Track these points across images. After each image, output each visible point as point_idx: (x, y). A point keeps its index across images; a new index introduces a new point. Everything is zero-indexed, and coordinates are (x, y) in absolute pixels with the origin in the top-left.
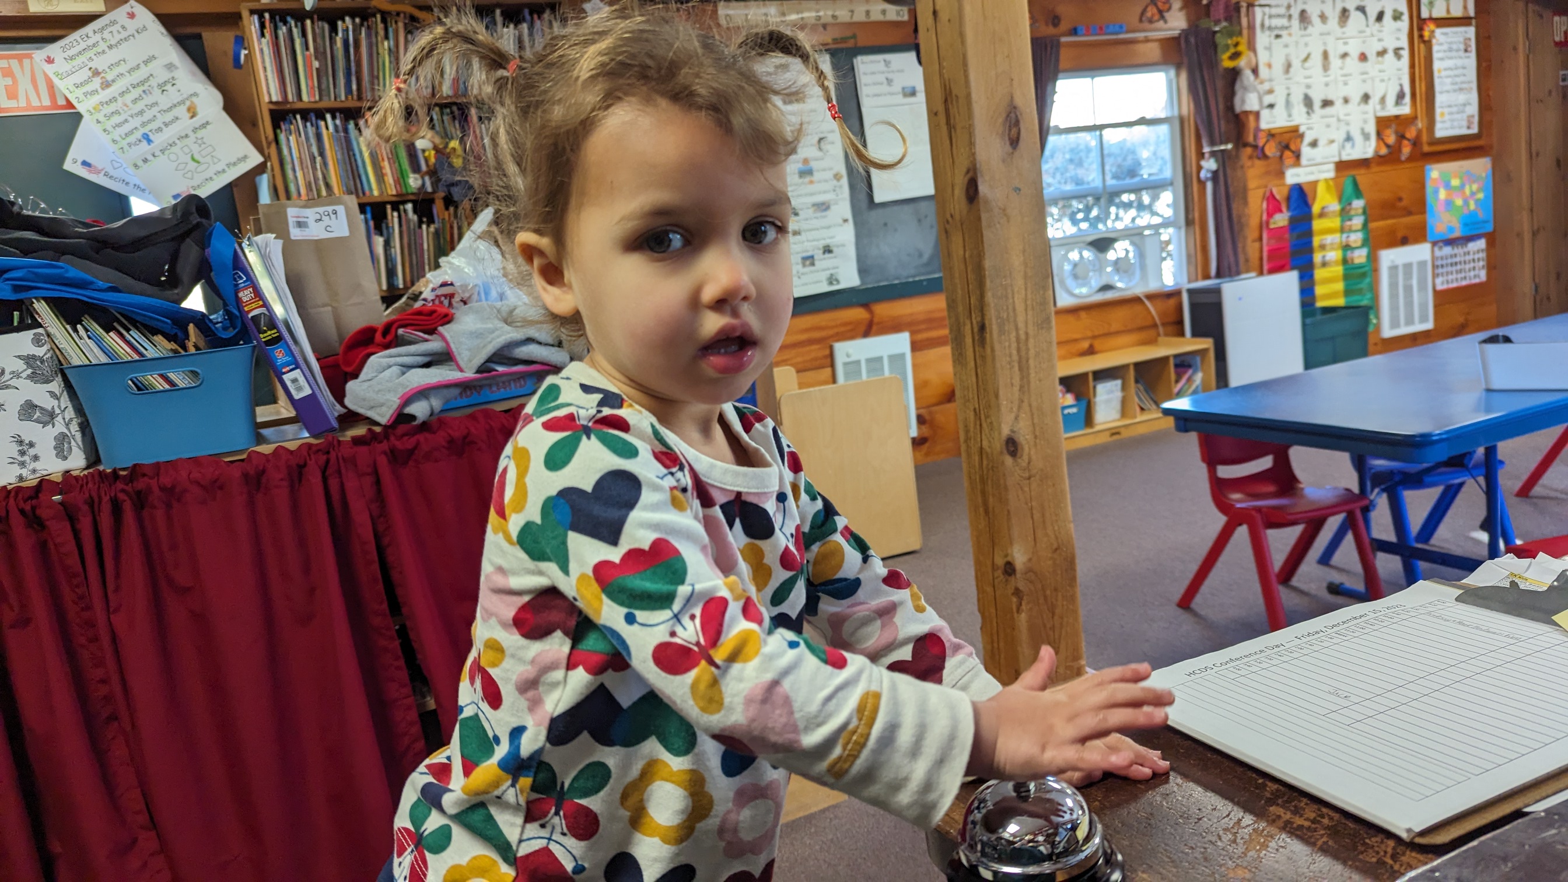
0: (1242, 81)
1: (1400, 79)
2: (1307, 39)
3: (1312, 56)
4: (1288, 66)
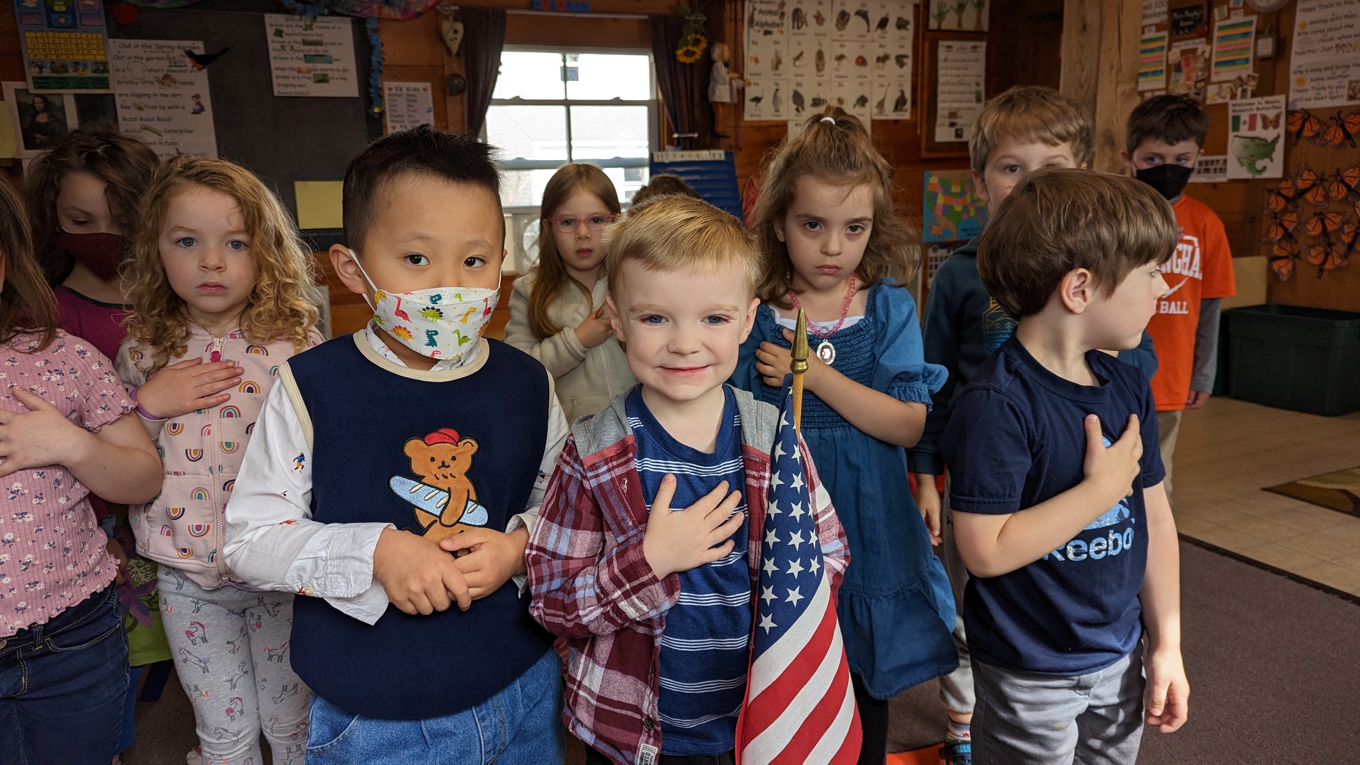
1: (901, 85)
2: (800, 38)
3: (804, 55)
4: (777, 63)
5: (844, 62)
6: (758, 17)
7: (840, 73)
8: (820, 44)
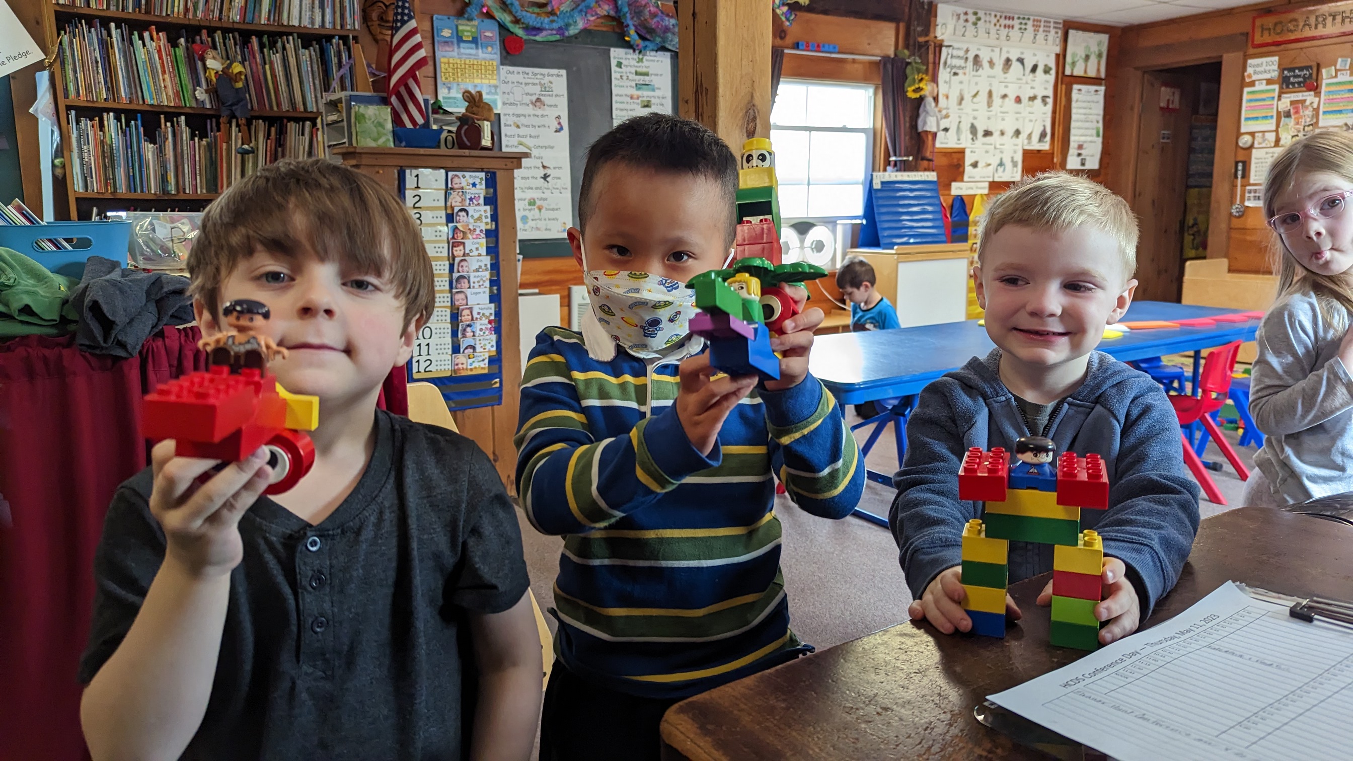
0: (925, 106)
1: (1044, 121)
2: (977, 79)
3: (980, 93)
5: (1007, 100)
6: (949, 62)
7: (1003, 109)
8: (990, 85)
